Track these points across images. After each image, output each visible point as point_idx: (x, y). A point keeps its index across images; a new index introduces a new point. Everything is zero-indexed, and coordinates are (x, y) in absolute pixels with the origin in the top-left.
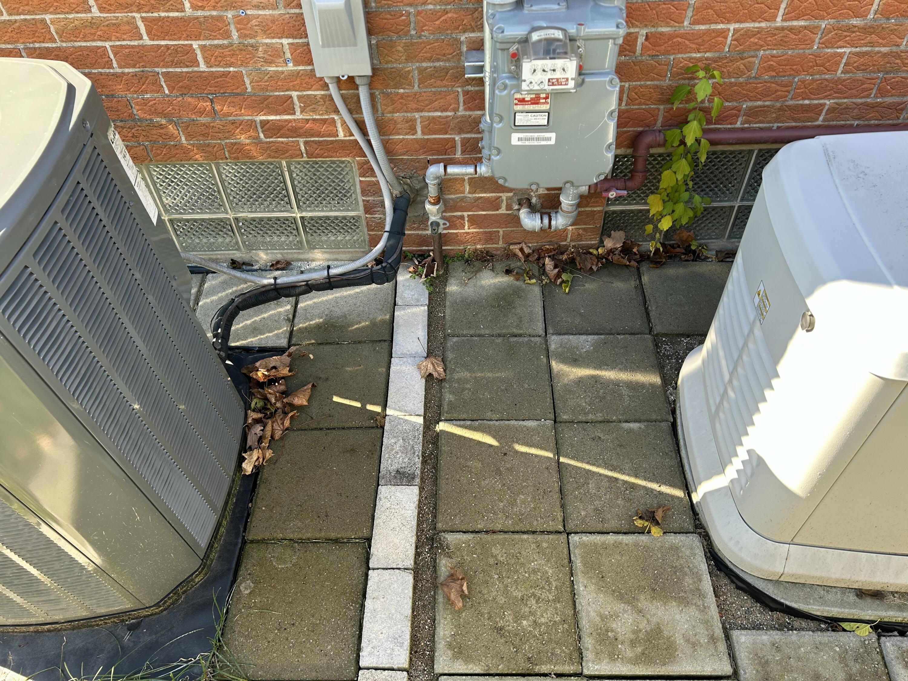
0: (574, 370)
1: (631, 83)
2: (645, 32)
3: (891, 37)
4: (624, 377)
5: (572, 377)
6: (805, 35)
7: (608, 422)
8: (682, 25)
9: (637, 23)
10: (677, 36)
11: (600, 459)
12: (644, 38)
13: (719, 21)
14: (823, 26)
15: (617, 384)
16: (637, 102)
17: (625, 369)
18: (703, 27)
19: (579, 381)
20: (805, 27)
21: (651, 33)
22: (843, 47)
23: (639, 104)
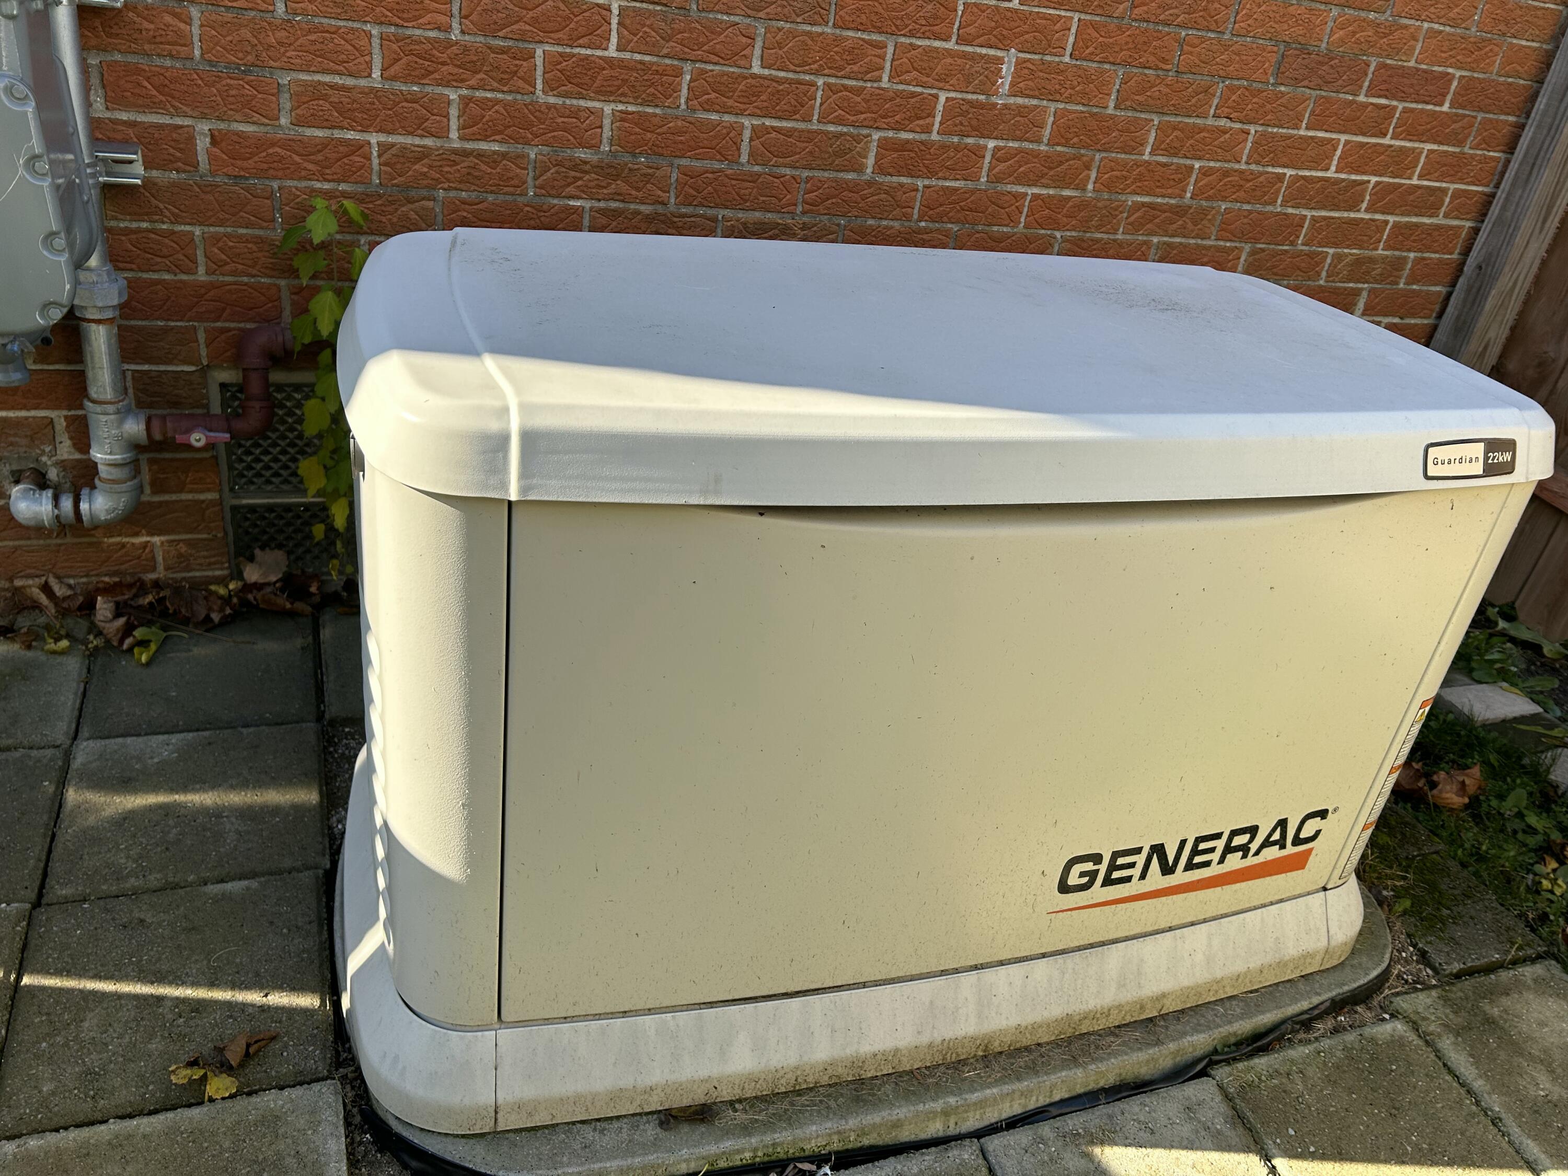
0: (117, 799)
1: (206, 229)
2: (206, 128)
3: (649, 186)
4: (236, 799)
5: (108, 812)
6: (506, 169)
7: (176, 886)
8: (277, 123)
9: (184, 108)
10: (273, 145)
11: (131, 963)
12: (208, 140)
13: (345, 124)
14: (533, 156)
15: (217, 813)
16: (227, 267)
17: (244, 784)
18: (319, 133)
19: (125, 819)
20: (504, 155)
21: (220, 131)
22: (579, 198)
23: (234, 273)
